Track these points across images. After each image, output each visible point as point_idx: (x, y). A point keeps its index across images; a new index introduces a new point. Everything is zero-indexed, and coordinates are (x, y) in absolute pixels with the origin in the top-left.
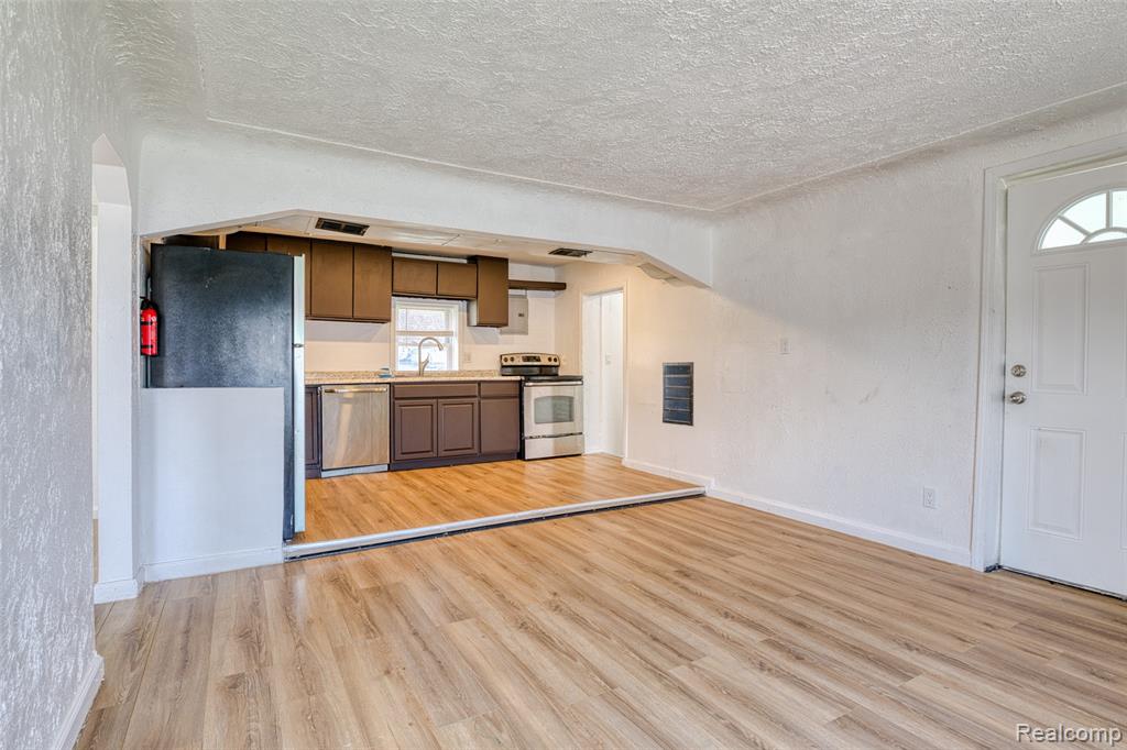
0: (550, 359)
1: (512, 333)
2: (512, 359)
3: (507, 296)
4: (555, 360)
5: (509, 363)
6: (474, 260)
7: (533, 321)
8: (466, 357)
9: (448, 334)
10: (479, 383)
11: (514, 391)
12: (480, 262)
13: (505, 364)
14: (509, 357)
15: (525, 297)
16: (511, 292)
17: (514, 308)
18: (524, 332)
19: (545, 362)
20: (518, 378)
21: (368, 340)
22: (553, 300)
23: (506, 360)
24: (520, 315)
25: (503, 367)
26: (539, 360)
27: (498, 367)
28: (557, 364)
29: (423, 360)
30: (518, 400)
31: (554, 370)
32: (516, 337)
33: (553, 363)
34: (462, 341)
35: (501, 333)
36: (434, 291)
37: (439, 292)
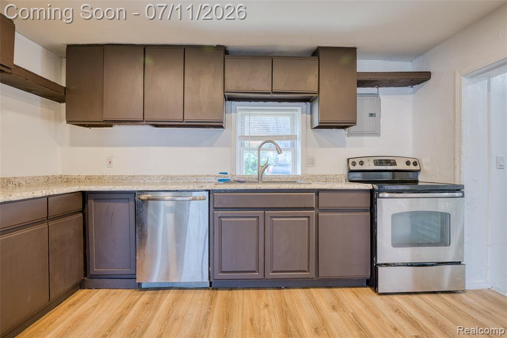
0: (408, 163)
1: (362, 134)
2: (362, 163)
3: (355, 96)
4: (415, 164)
5: (358, 167)
6: (316, 53)
7: (386, 122)
8: (309, 161)
9: (292, 138)
10: (318, 192)
11: (365, 203)
12: (321, 53)
13: (352, 168)
14: (357, 161)
15: (377, 95)
16: (360, 90)
17: (363, 107)
18: (376, 133)
19: (401, 166)
20: (369, 186)
21: (211, 145)
22: (411, 97)
23: (354, 164)
24: (371, 115)
25: (351, 171)
26: (394, 164)
27: (344, 172)
28: (417, 168)
29: (262, 164)
30: (369, 214)
31: (411, 176)
32: (367, 139)
33: (412, 167)
34: (305, 144)
35: (349, 135)
36: (269, 89)
37: (275, 89)
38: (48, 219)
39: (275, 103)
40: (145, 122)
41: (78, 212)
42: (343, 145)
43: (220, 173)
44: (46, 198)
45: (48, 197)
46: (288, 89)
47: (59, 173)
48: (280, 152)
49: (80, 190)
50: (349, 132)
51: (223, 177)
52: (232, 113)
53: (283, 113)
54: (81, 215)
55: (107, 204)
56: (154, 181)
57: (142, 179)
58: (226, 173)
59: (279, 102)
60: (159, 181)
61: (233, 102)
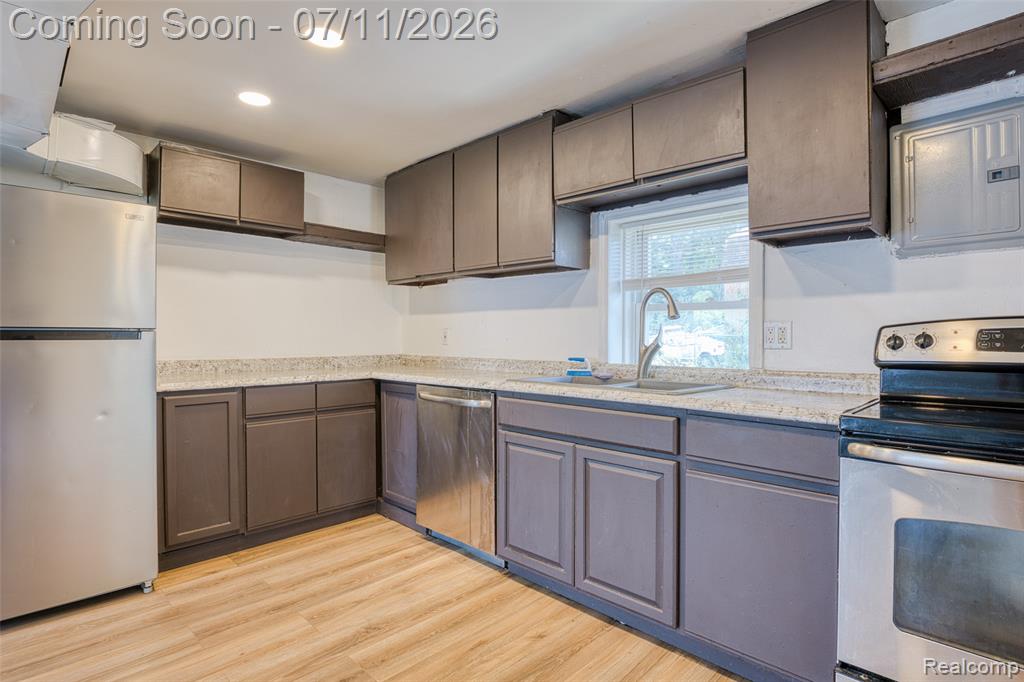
1: (956, 244)
2: (925, 341)
5: (912, 354)
8: (764, 335)
9: (737, 274)
14: (909, 335)
21: (568, 304)
23: (896, 343)
24: (998, 175)
25: (880, 365)
30: (832, 501)
36: (628, 177)
37: (641, 172)
38: (317, 410)
39: (651, 203)
40: (456, 274)
41: (370, 407)
42: (884, 285)
43: (571, 359)
44: (314, 386)
45: (316, 384)
46: (668, 167)
47: (400, 350)
48: (673, 313)
49: (369, 377)
50: (902, 245)
51: (578, 367)
52: (600, 237)
53: (715, 216)
54: (373, 411)
55: (397, 399)
56: (489, 368)
57: (475, 365)
58: (582, 360)
59: (693, 194)
60: (494, 369)
61: (601, 213)
